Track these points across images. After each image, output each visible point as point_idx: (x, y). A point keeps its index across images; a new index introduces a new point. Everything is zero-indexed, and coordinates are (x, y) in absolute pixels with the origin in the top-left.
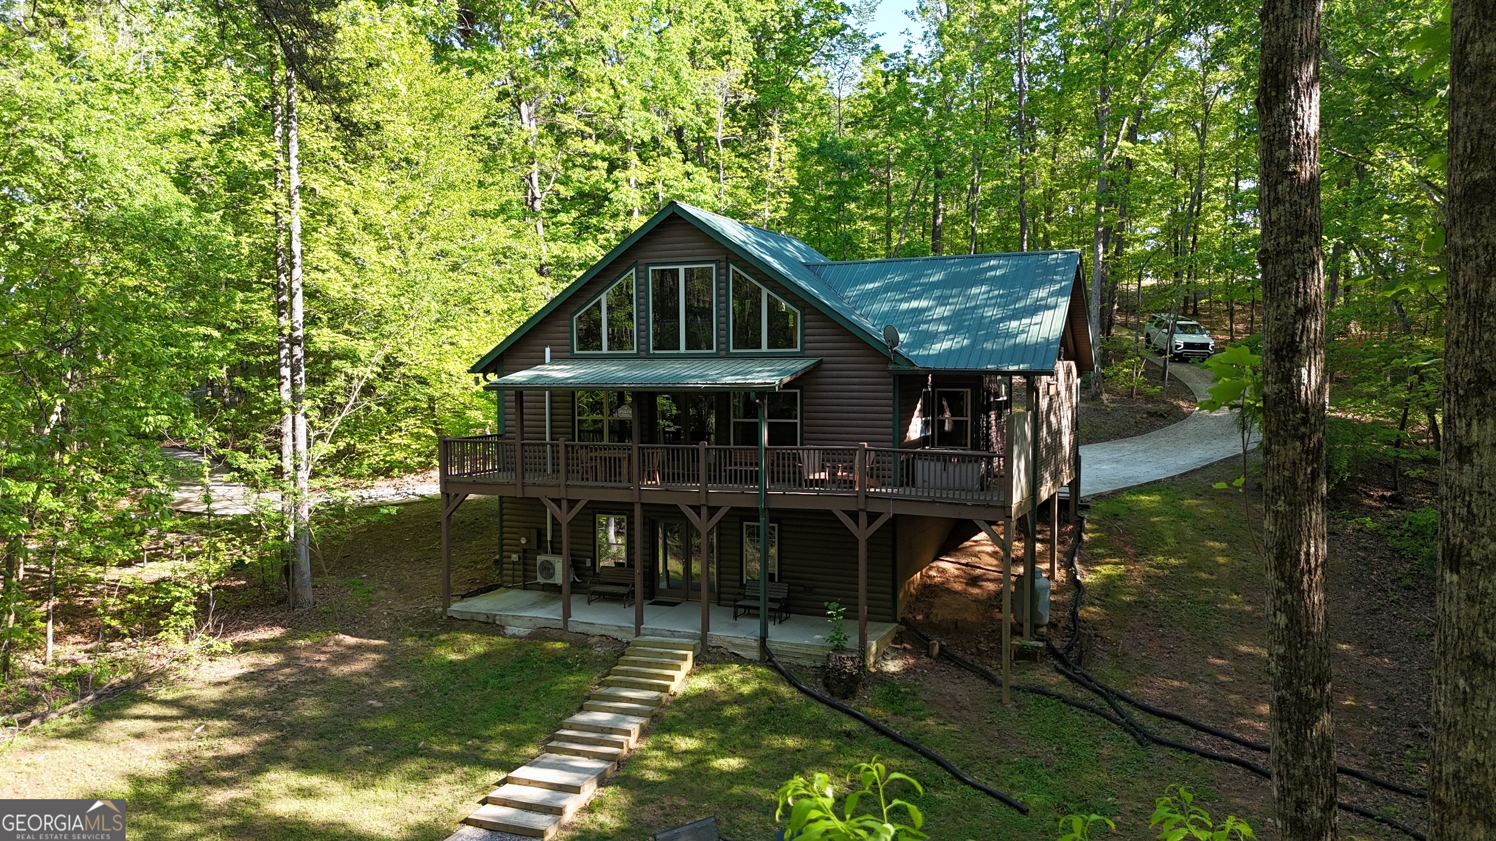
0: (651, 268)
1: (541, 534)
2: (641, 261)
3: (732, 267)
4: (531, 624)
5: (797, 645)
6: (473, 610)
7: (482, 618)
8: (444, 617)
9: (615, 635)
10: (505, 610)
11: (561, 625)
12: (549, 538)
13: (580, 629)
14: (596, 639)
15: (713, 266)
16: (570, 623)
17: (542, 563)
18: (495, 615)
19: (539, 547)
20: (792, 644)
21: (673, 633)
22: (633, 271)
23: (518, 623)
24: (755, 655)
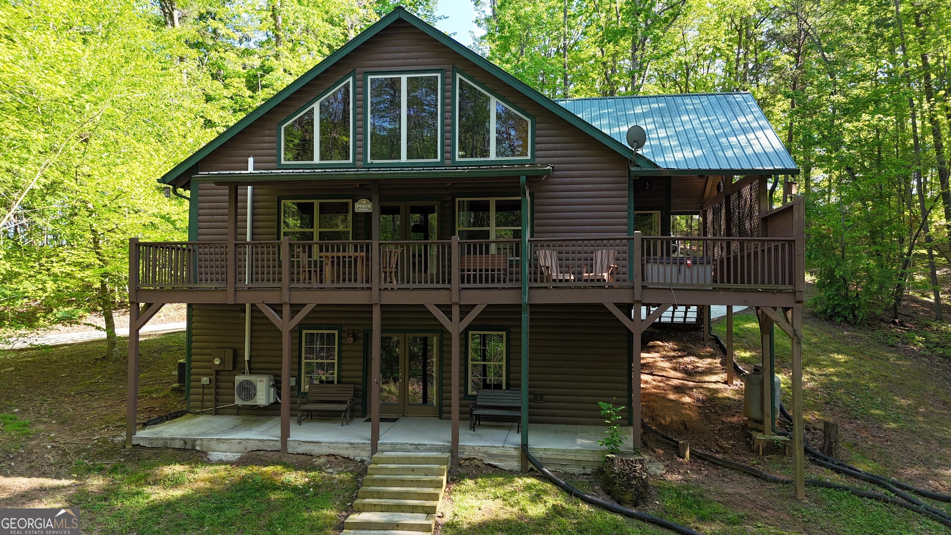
0: (369, 77)
1: (237, 354)
2: (358, 70)
3: (458, 76)
4: (240, 447)
5: (564, 451)
6: (166, 435)
7: (178, 445)
8: (128, 447)
9: (346, 453)
10: (204, 434)
11: (279, 445)
12: (247, 358)
13: (302, 449)
14: (322, 460)
15: (439, 75)
16: (290, 444)
17: (241, 384)
18: (195, 440)
19: (234, 367)
20: (557, 450)
21: (417, 447)
22: (351, 79)
23: (224, 446)
24: (515, 465)
